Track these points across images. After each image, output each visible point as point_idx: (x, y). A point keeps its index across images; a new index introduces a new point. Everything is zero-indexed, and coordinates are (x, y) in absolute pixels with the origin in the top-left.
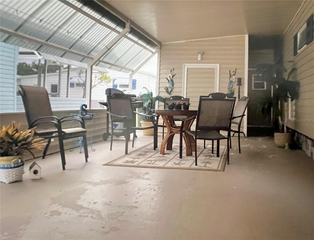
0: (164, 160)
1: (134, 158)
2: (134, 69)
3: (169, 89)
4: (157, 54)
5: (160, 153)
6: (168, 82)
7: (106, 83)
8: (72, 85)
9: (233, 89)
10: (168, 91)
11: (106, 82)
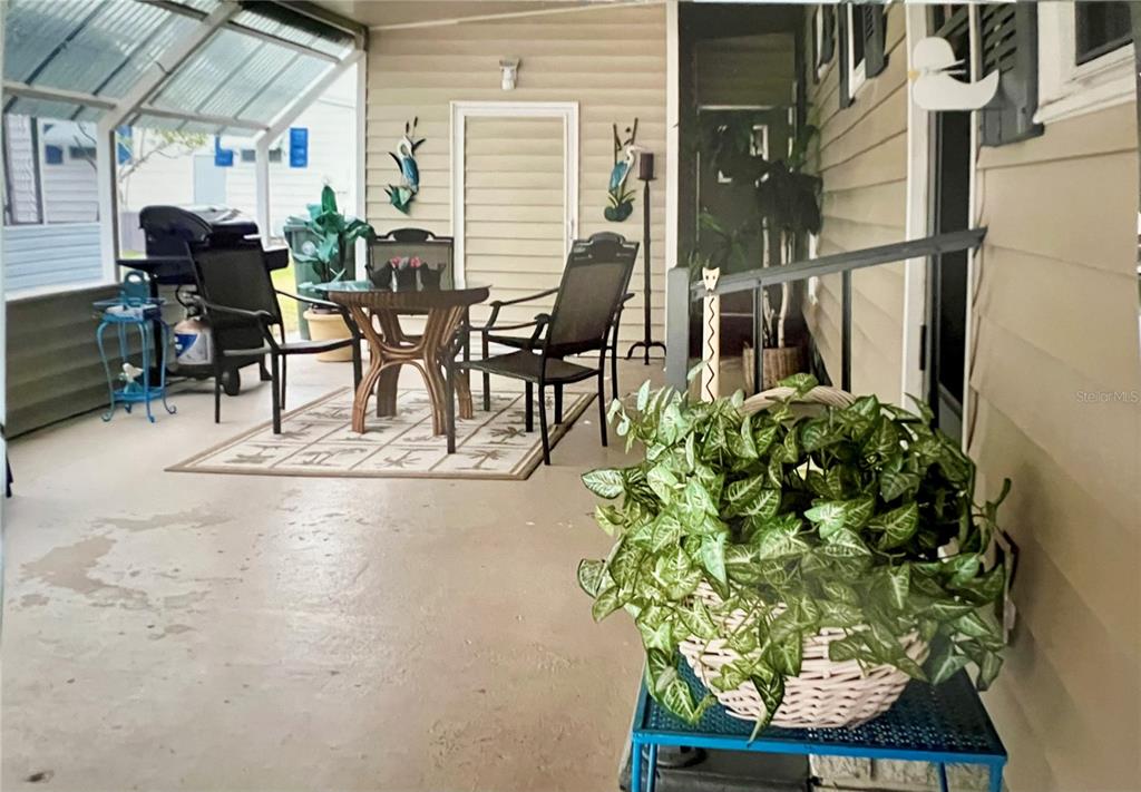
0: (358, 451)
1: (265, 447)
2: (270, 124)
3: (401, 191)
4: (355, 65)
5: (350, 427)
6: (398, 167)
7: (185, 148)
8: (54, 154)
9: (626, 193)
10: (399, 202)
11: (187, 144)
